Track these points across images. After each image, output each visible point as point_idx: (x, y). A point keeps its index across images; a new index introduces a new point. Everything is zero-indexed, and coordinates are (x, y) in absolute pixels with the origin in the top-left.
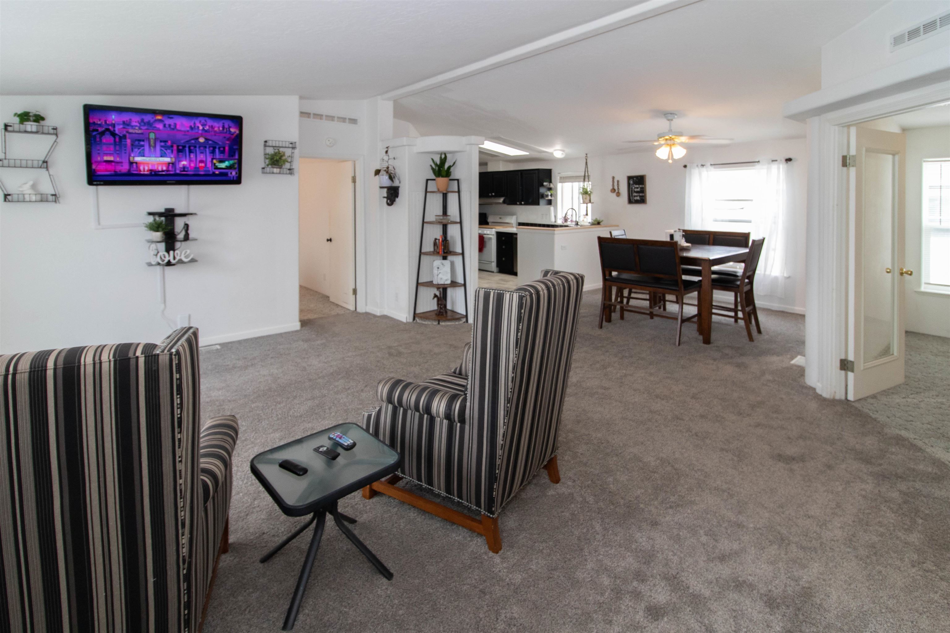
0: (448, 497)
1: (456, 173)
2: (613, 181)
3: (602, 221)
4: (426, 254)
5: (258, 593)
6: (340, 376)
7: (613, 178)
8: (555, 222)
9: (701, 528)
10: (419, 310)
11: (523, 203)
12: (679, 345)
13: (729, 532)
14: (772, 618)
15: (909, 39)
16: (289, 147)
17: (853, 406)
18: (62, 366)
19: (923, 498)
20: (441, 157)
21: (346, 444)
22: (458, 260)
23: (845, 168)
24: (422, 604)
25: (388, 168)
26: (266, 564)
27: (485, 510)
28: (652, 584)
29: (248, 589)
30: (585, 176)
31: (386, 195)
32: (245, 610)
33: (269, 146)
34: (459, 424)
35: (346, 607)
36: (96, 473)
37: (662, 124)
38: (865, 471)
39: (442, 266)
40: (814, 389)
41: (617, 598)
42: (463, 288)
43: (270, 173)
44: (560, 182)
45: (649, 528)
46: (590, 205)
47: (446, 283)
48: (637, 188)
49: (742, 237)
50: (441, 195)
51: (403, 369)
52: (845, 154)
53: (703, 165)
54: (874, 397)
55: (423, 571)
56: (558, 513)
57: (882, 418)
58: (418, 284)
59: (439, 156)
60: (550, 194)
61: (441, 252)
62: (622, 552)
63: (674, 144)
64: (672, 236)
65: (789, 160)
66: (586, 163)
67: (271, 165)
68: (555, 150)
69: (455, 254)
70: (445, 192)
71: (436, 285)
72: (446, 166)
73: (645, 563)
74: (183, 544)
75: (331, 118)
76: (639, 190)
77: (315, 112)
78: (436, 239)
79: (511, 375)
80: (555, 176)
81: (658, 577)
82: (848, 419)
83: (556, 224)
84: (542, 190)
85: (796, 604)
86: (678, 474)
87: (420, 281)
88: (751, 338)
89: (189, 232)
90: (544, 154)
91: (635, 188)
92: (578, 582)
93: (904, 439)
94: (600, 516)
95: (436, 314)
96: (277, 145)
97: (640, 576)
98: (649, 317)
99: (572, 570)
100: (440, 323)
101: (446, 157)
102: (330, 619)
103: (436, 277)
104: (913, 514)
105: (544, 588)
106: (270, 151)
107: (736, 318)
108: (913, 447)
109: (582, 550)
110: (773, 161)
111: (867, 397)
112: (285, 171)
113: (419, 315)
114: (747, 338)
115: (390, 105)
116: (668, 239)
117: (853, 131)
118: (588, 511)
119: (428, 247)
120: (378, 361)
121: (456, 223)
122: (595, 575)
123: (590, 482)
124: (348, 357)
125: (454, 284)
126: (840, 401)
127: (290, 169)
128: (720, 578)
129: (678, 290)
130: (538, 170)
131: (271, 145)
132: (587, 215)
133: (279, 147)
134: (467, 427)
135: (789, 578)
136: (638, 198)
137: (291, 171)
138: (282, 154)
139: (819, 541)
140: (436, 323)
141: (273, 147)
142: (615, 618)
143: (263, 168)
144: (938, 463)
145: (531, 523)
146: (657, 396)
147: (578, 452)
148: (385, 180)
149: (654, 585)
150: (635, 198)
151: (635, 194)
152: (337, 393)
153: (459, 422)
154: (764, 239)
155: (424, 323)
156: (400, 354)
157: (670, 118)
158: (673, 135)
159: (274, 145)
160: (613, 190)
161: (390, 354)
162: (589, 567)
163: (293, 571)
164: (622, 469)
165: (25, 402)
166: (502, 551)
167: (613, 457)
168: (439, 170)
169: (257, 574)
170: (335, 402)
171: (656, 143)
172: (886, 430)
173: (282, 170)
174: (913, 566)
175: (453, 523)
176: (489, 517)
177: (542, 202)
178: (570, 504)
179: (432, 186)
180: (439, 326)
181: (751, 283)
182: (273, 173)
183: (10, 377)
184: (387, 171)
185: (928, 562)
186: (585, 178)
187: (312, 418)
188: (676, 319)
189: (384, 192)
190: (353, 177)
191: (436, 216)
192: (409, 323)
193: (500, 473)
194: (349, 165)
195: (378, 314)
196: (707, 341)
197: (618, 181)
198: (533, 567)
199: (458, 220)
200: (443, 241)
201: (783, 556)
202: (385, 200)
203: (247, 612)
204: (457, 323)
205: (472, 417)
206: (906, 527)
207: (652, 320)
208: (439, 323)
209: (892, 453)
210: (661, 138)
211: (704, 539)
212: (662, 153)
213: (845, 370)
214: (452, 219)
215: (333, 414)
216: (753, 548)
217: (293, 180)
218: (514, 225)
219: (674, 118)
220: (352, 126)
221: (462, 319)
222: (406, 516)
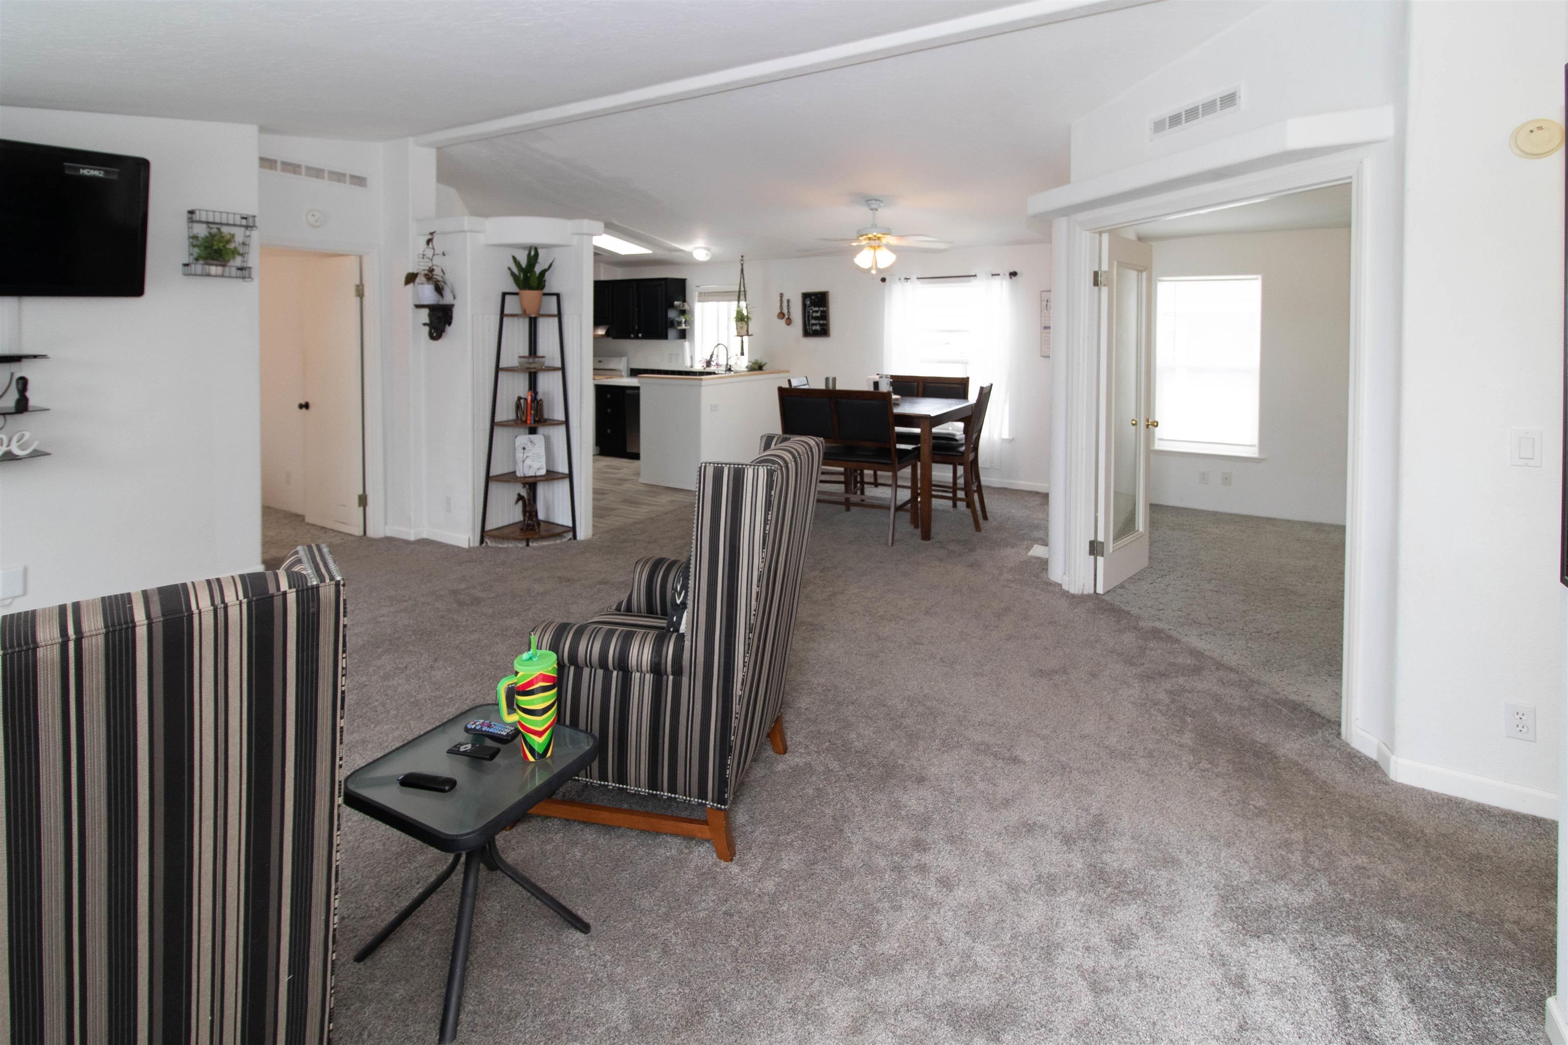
0: (652, 794)
1: (554, 283)
2: (781, 300)
3: (765, 364)
4: (504, 424)
5: (373, 1005)
6: (380, 650)
7: (782, 295)
8: (692, 367)
9: (975, 773)
10: (490, 525)
11: (640, 335)
12: (892, 545)
13: (1006, 771)
14: (1071, 856)
15: (1171, 126)
16: (241, 226)
17: (1103, 601)
18: (161, 619)
19: (1188, 694)
20: (529, 254)
21: (505, 734)
22: (558, 434)
23: (1096, 288)
24: (647, 951)
25: (431, 270)
26: (368, 962)
27: (713, 801)
28: (936, 852)
29: (353, 1005)
30: (740, 292)
31: (427, 321)
32: (361, 1034)
33: (200, 222)
34: (671, 678)
35: (531, 985)
36: (212, 802)
37: (859, 214)
38: (1129, 674)
39: (530, 444)
40: (1060, 585)
41: (900, 878)
42: (566, 483)
43: (202, 275)
44: (699, 301)
45: (916, 787)
46: (746, 338)
47: (539, 473)
48: (817, 312)
49: (960, 384)
50: (527, 321)
51: (491, 624)
52: (1097, 270)
53: (907, 279)
54: (1122, 586)
55: (634, 909)
56: (798, 792)
57: (1134, 611)
58: (488, 478)
59: (526, 252)
60: (684, 320)
61: (530, 421)
62: (892, 822)
63: (879, 247)
64: (876, 384)
65: (1013, 274)
66: (742, 270)
67: (205, 258)
68: (696, 248)
69: (555, 423)
70: (533, 316)
71: (521, 477)
72: (538, 269)
73: (922, 829)
74: (335, 909)
75: (316, 173)
76: (818, 314)
77: (285, 160)
78: (519, 398)
79: (755, 589)
80: (692, 291)
81: (941, 842)
82: (1102, 617)
83: (693, 370)
84: (672, 314)
85: (1091, 835)
86: (932, 713)
87: (492, 474)
88: (978, 528)
89: (29, 394)
90: (679, 253)
91: (813, 312)
92: (848, 870)
93: (1160, 631)
94: (853, 784)
95: (522, 530)
96: (218, 220)
97: (919, 845)
98: (843, 507)
99: (837, 858)
100: (530, 544)
101: (537, 254)
102: (514, 1008)
103: (520, 465)
104: (1182, 713)
105: (808, 889)
106: (201, 231)
107: (955, 499)
108: (1170, 639)
109: (841, 830)
110: (993, 275)
111: (1115, 587)
112: (234, 272)
113: (491, 533)
114: (973, 527)
115: (430, 156)
116: (871, 389)
117: (1105, 238)
118: (836, 782)
119: (506, 412)
120: (443, 617)
121: (555, 369)
122: (867, 858)
123: (827, 744)
124: (383, 615)
125: (551, 476)
126: (1089, 596)
127: (241, 269)
128: (1008, 826)
129: (891, 464)
130: (665, 280)
131: (204, 219)
132: (742, 354)
133: (221, 224)
134: (685, 680)
135: (1079, 809)
136: (818, 328)
137: (244, 272)
138: (228, 237)
139: (1100, 762)
140: (522, 545)
141: (208, 223)
142: (904, 902)
143: (186, 265)
144: (1196, 654)
145: (766, 813)
146: (882, 618)
147: (800, 708)
148: (428, 294)
149: (939, 852)
150: (814, 328)
151: (814, 322)
152: (386, 677)
153: (672, 674)
154: (992, 385)
155: (501, 546)
156: (477, 601)
157: (874, 206)
158: (878, 233)
159: (211, 220)
160: (781, 315)
161: (460, 603)
162: (856, 849)
163: (423, 959)
164: (863, 720)
165: (98, 689)
166: (737, 857)
167: (848, 706)
168: (526, 278)
169: (359, 979)
170: (389, 692)
171: (854, 244)
172: (1142, 624)
173: (227, 269)
174: (1191, 768)
175: (658, 833)
176: (720, 809)
177: (672, 333)
178: (810, 777)
179: (512, 306)
180: (528, 548)
181: (976, 449)
182: (209, 275)
183: (72, 645)
184: (430, 276)
185: (1204, 761)
186: (741, 295)
187: (355, 724)
188: (889, 508)
189: (424, 315)
190: (357, 286)
191: (520, 357)
192: (474, 548)
193: (735, 739)
194: (353, 262)
195: (412, 538)
196: (926, 535)
197: (788, 301)
198: (786, 867)
199: (559, 365)
200: (532, 401)
201: (1067, 786)
202: (427, 329)
203: (365, 1037)
204: (558, 542)
205: (693, 663)
206: (1178, 728)
207: (849, 513)
208: (528, 545)
209: (1152, 650)
210: (862, 236)
211: (981, 786)
212: (864, 259)
213: (1094, 554)
214: (548, 363)
215: (393, 712)
216: (1035, 784)
217: (249, 290)
218: (624, 373)
219: (880, 206)
220: (357, 189)
221: (565, 535)
222: (580, 841)
